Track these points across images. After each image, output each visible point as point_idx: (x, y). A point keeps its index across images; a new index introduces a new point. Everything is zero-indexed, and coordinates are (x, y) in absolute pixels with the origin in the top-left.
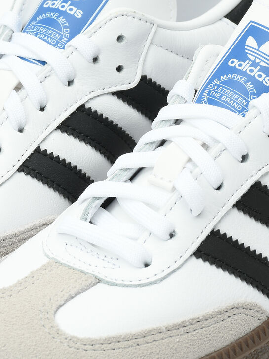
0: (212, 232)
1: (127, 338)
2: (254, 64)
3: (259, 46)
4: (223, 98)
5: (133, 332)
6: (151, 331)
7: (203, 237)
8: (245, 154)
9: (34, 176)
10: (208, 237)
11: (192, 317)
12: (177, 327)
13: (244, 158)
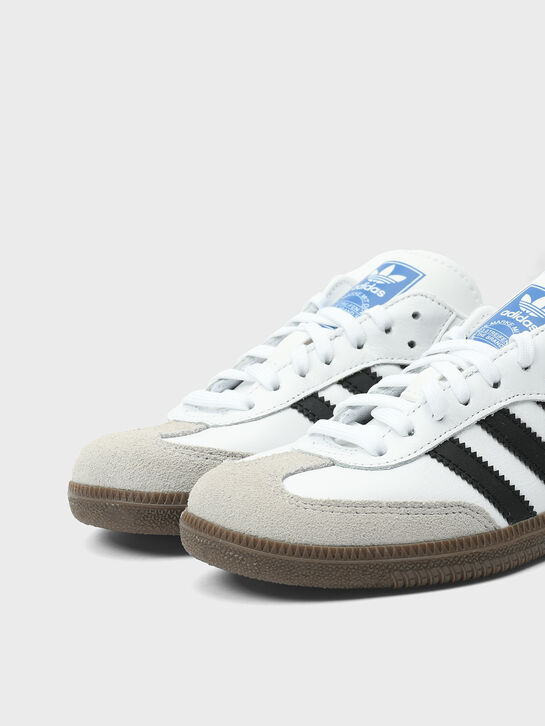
0: (451, 439)
1: (348, 504)
2: (524, 314)
3: (533, 301)
4: (488, 338)
5: (354, 500)
6: (371, 503)
7: (440, 440)
8: (497, 381)
9: (307, 415)
10: (446, 442)
11: (414, 500)
12: (399, 505)
13: (496, 385)
